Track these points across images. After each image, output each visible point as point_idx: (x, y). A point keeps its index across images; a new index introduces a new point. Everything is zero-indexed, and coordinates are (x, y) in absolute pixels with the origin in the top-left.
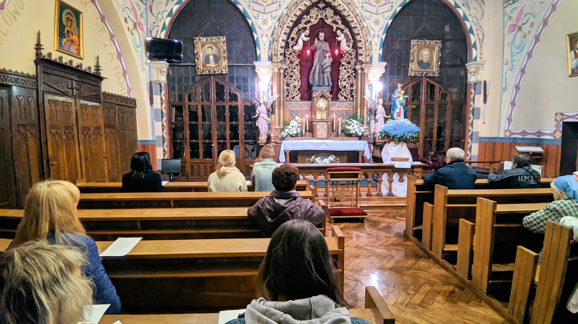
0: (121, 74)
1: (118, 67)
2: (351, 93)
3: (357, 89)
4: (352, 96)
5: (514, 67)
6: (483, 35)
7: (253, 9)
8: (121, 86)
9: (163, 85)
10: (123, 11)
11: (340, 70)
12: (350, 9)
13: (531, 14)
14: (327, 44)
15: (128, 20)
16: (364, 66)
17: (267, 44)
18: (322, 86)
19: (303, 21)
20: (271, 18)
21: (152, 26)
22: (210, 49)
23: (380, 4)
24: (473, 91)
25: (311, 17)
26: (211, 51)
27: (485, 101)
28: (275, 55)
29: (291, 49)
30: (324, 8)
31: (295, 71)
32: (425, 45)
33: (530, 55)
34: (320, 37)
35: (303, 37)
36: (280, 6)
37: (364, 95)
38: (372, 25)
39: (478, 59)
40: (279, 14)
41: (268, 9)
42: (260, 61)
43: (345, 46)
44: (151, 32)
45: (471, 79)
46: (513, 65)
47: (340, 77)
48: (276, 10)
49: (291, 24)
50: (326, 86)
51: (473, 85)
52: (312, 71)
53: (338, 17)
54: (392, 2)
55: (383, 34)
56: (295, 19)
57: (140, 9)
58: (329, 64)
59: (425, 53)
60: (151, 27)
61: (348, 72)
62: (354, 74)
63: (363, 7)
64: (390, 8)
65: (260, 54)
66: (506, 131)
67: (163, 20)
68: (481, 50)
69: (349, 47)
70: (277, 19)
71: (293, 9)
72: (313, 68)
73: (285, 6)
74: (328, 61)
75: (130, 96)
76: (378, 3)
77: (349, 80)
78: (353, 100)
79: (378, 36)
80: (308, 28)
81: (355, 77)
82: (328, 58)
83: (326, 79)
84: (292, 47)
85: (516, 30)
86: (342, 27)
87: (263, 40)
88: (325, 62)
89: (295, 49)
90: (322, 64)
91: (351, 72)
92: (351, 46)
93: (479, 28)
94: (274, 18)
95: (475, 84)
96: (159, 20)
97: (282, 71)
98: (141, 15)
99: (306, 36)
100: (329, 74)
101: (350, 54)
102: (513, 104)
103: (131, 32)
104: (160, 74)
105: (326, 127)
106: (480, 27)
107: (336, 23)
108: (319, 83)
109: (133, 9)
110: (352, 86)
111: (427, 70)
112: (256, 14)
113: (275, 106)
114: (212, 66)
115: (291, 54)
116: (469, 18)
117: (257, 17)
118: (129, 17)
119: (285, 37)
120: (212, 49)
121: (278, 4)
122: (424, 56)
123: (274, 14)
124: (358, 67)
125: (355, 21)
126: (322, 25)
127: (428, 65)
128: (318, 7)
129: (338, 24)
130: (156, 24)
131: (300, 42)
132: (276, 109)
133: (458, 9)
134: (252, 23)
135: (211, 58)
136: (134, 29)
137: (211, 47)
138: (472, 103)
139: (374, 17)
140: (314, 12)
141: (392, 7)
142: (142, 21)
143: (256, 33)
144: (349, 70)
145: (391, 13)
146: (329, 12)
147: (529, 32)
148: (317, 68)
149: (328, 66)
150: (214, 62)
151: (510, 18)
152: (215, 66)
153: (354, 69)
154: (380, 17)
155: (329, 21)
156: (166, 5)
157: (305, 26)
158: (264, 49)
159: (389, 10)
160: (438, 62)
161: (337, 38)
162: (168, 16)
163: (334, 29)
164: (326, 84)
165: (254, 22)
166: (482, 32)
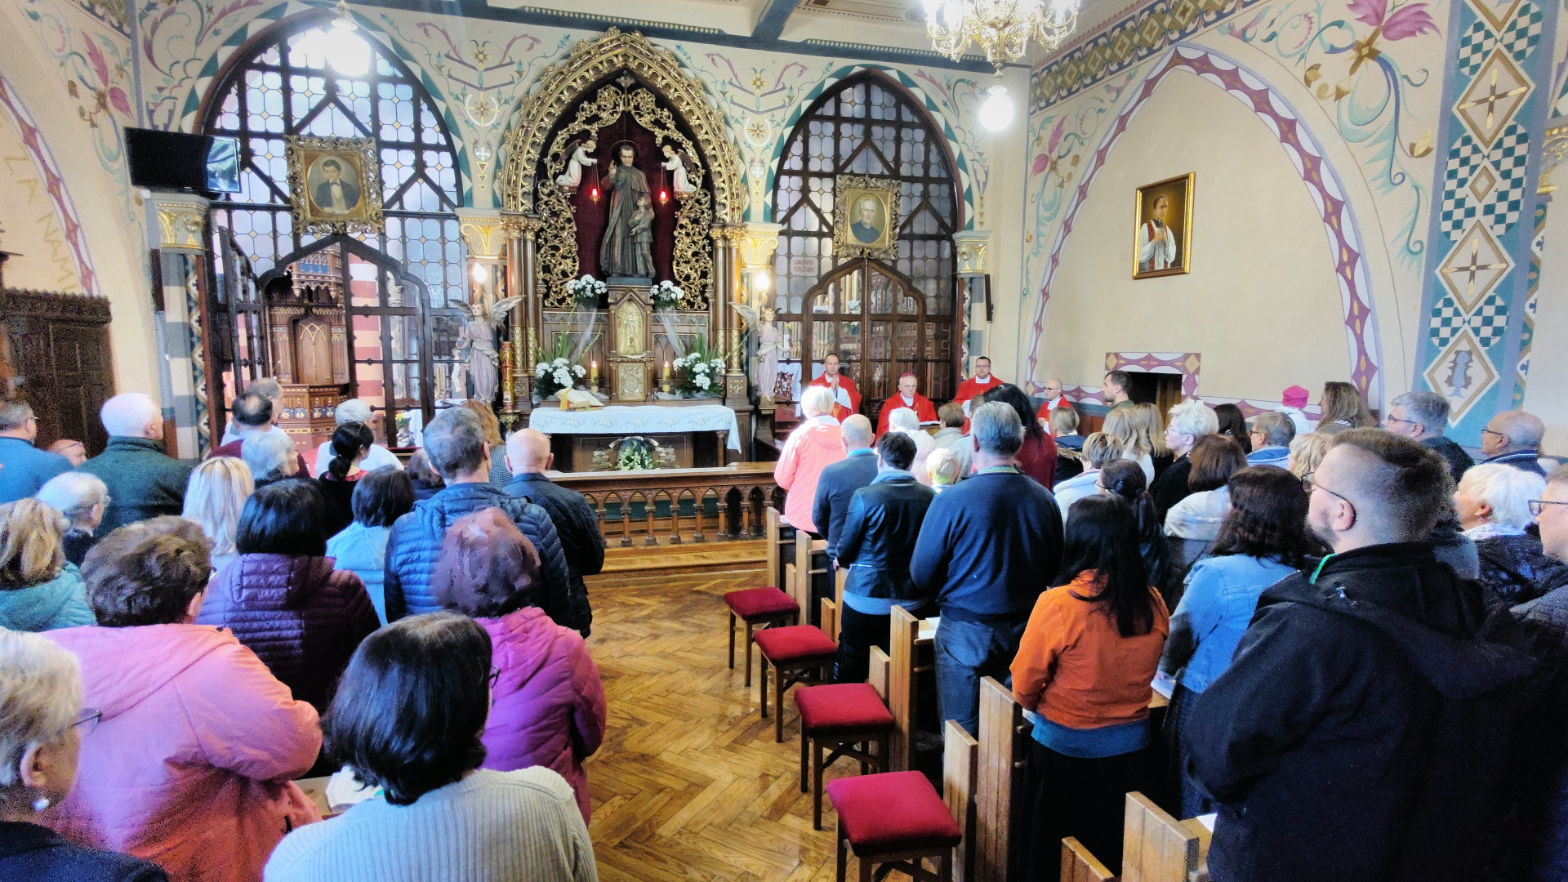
0: (61, 235)
1: (50, 215)
2: (703, 293)
3: (715, 285)
4: (705, 300)
5: (1041, 250)
6: (986, 173)
7: (450, 76)
8: (62, 268)
9: (192, 259)
10: (62, 64)
11: (675, 238)
12: (693, 99)
13: (1076, 136)
14: (642, 175)
15: (80, 87)
16: (728, 232)
17: (490, 166)
18: (631, 276)
19: (581, 116)
20: (499, 101)
21: (153, 96)
22: (332, 168)
23: (764, 90)
24: (967, 294)
25: (599, 108)
26: (335, 174)
27: (989, 318)
28: (509, 196)
29: (552, 182)
30: (631, 89)
31: (565, 234)
32: (866, 187)
33: (1067, 226)
34: (623, 159)
35: (581, 157)
36: (520, 73)
37: (730, 300)
38: (748, 136)
39: (977, 226)
40: (519, 91)
41: (491, 78)
42: (471, 206)
43: (683, 184)
44: (151, 113)
45: (965, 268)
46: (1039, 245)
47: (677, 253)
48: (512, 83)
49: (548, 123)
50: (641, 276)
51: (967, 281)
52: (607, 240)
53: (666, 112)
54: (791, 88)
55: (773, 159)
56: (557, 110)
57: (115, 52)
58: (645, 224)
59: (868, 205)
60: (151, 100)
61: (694, 242)
62: (708, 248)
63: (724, 94)
64: (787, 100)
65: (471, 190)
66: (1027, 383)
67: (187, 85)
68: (982, 206)
69: (695, 184)
70: (513, 104)
71: (553, 87)
72: (609, 232)
73: (532, 74)
74: (643, 217)
75: (90, 290)
76: (758, 87)
77: (697, 261)
78: (707, 309)
79: (762, 162)
80: (594, 133)
81: (710, 254)
82: (642, 210)
83: (640, 261)
84: (555, 176)
85: (1048, 168)
86: (677, 136)
87: (478, 154)
88: (637, 218)
89: (562, 183)
90: (630, 222)
91: (701, 243)
92: (699, 182)
93: (978, 157)
94: (506, 102)
95: (971, 279)
96: (176, 83)
97: (530, 236)
98: (120, 69)
99: (588, 154)
100: (646, 247)
101: (698, 201)
102: (1038, 327)
103: (91, 120)
104: (183, 230)
105: (641, 375)
106: (981, 154)
107: (663, 127)
108: (623, 269)
109: (95, 55)
110: (704, 275)
111: (873, 245)
112: (457, 88)
113: (513, 322)
114: (337, 211)
115: (551, 193)
116: (957, 132)
117: (461, 97)
118: (82, 79)
119: (535, 154)
120: (338, 168)
121: (515, 67)
122: (865, 213)
123: (507, 92)
124: (716, 233)
125: (706, 127)
126: (627, 129)
127: (874, 233)
128: (618, 86)
129: (668, 129)
130: (166, 93)
131: (575, 169)
132: (518, 330)
133: (935, 114)
134: (448, 110)
135: (336, 191)
136: (98, 111)
137: (333, 163)
138: (966, 321)
139: (750, 120)
140: (607, 96)
141: (791, 98)
142: (124, 85)
143: (460, 137)
144: (695, 239)
145: (789, 112)
146: (645, 99)
147: (1070, 176)
148: (619, 231)
149: (644, 230)
150: (343, 202)
151: (1039, 139)
152: (347, 212)
153: (708, 237)
154: (765, 120)
155: (645, 121)
156: (198, 44)
157: (587, 127)
158: (483, 178)
159: (784, 106)
160: (894, 229)
161: (663, 164)
162: (203, 74)
163: (659, 140)
164: (641, 269)
165: (453, 109)
166: (983, 167)
